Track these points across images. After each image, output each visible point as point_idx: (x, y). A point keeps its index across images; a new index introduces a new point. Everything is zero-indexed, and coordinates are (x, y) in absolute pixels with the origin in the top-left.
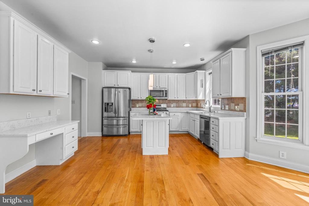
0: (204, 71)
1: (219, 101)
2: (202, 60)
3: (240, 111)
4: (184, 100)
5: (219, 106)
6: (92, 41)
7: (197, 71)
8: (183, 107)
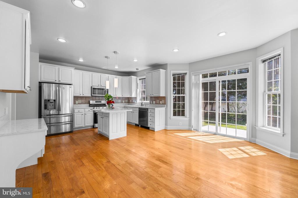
0: (136, 77)
1: (147, 98)
2: (137, 69)
3: (163, 104)
4: (120, 97)
5: (148, 102)
6: (57, 39)
7: (132, 76)
8: (118, 103)
